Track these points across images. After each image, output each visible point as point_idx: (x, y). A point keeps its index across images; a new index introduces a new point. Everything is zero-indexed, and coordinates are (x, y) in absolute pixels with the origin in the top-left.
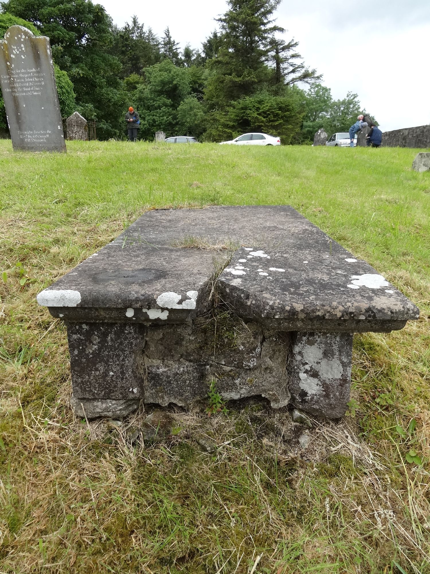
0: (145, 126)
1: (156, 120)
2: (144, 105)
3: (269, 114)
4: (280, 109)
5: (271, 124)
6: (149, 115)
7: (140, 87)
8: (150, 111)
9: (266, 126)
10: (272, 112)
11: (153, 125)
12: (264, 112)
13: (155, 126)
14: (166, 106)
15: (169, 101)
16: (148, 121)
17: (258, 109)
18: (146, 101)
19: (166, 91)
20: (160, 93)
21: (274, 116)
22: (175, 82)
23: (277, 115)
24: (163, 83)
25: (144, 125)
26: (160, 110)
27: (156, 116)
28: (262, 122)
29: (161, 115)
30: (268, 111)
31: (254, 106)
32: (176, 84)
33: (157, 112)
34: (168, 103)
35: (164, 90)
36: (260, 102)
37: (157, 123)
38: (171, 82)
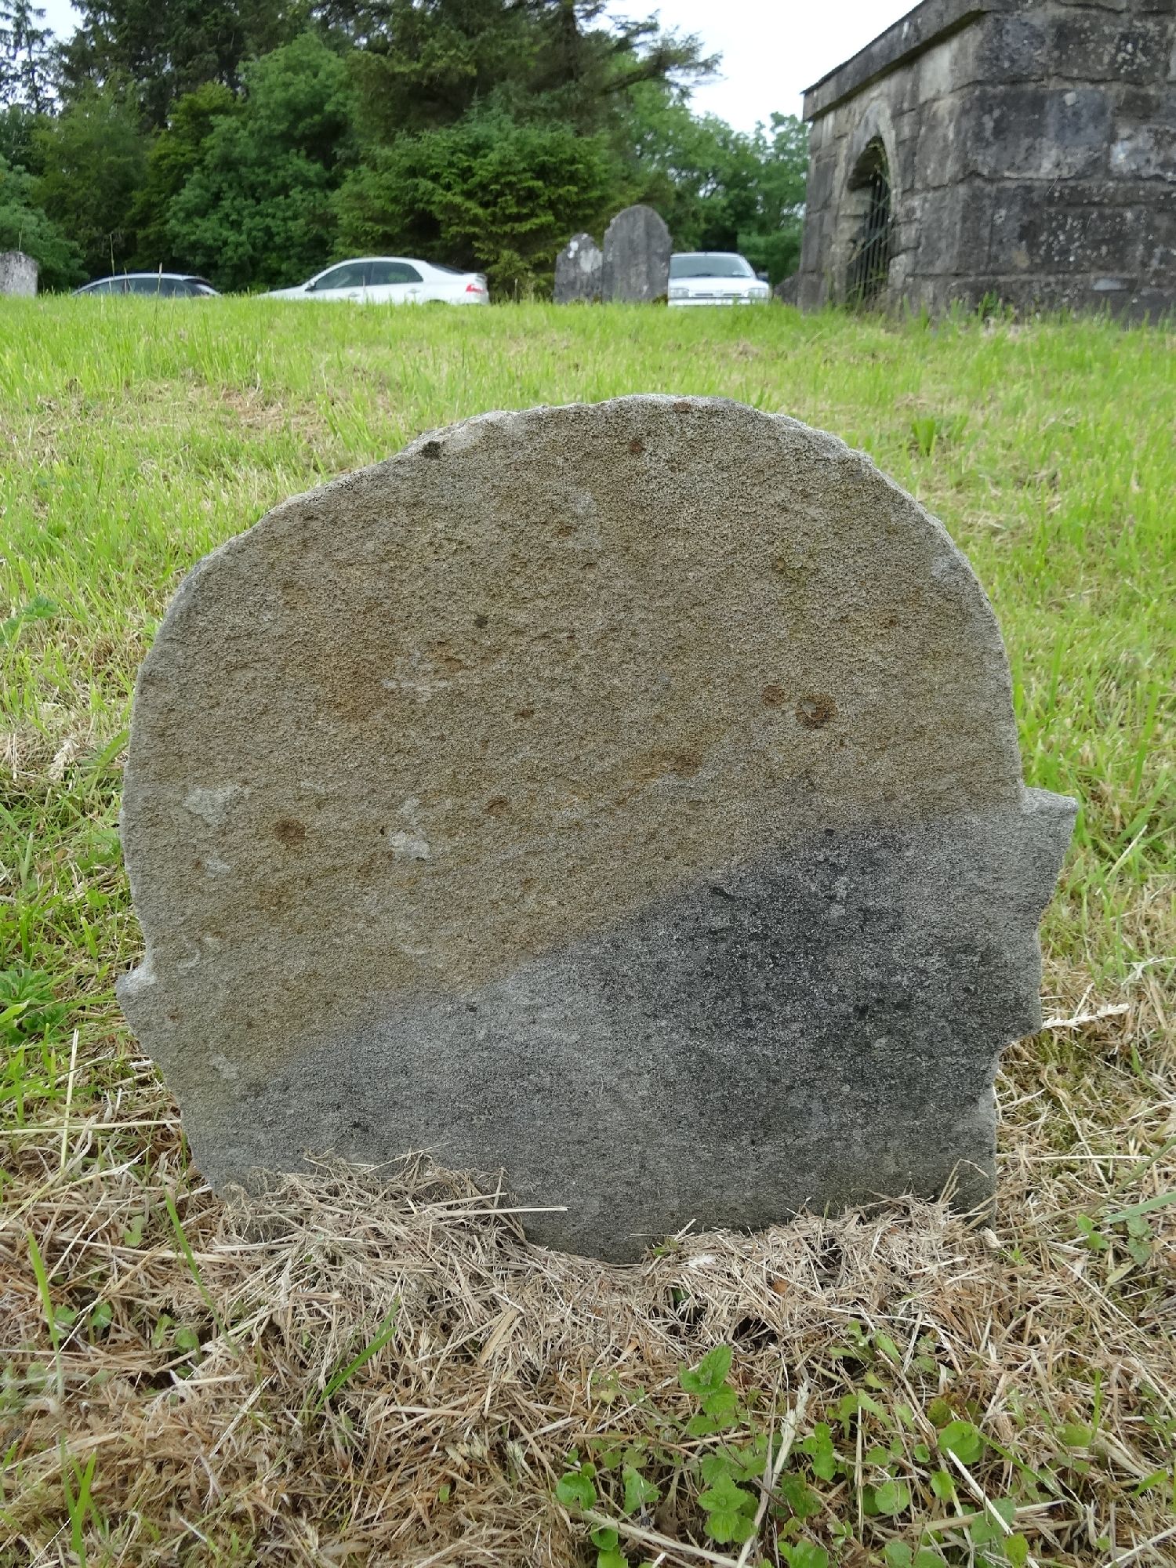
0: (241, 250)
1: (275, 230)
2: (240, 184)
3: (501, 194)
4: (541, 172)
5: (507, 228)
6: (252, 216)
7: (222, 123)
8: (258, 201)
9: (491, 236)
10: (510, 184)
11: (266, 248)
12: (483, 187)
13: (274, 249)
14: (307, 184)
15: (314, 169)
16: (249, 235)
17: (466, 173)
18: (243, 170)
19: (304, 138)
20: (288, 140)
21: (520, 202)
22: (329, 108)
23: (531, 195)
24: (296, 111)
25: (238, 245)
26: (287, 196)
27: (274, 217)
28: (475, 221)
29: (289, 214)
30: (496, 178)
31: (451, 164)
32: (335, 113)
33: (278, 205)
34: (311, 174)
35: (297, 133)
36: (477, 149)
37: (277, 240)
38: (316, 107)
